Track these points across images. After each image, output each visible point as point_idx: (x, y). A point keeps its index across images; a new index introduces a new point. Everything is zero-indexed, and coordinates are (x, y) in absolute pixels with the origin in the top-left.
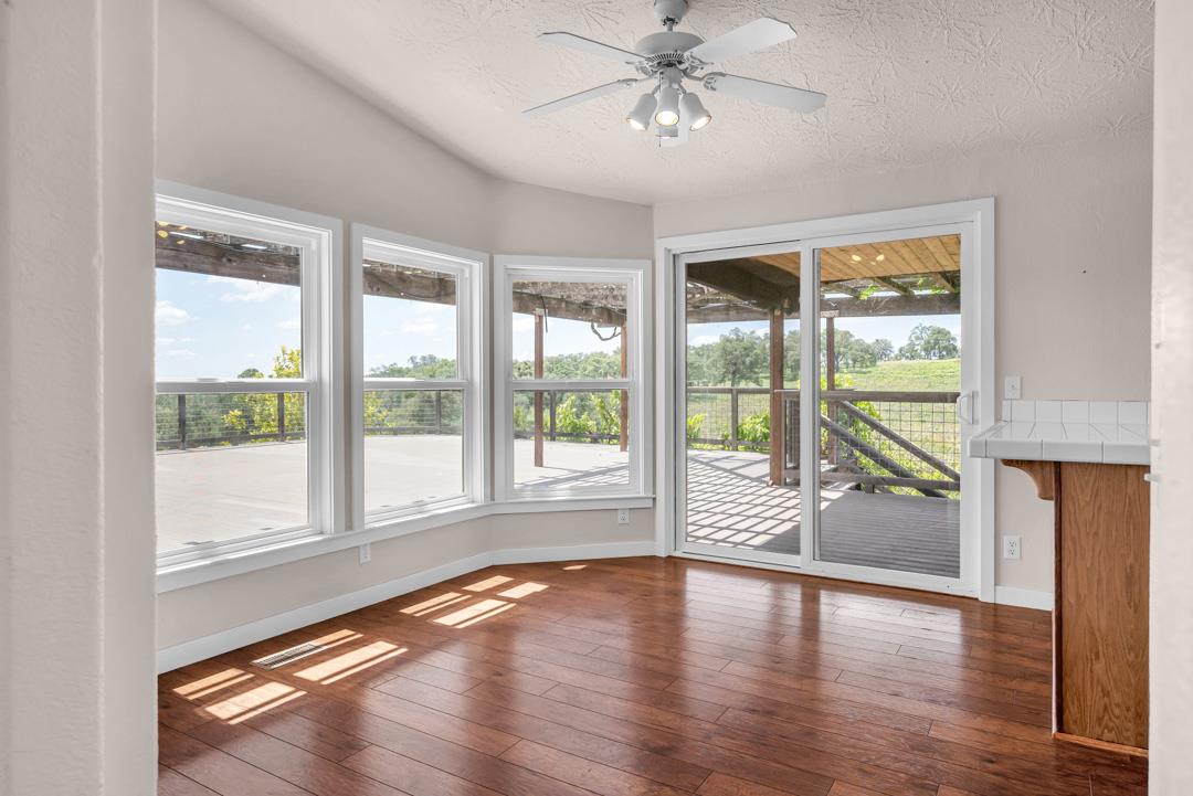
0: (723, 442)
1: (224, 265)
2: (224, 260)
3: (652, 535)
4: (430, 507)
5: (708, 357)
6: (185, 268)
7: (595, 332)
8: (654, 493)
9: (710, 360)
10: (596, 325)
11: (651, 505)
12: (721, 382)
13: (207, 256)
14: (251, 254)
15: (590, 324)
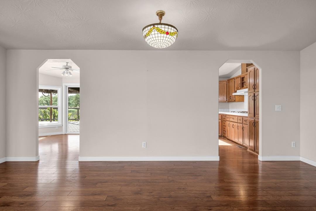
0: (75, 119)
3: (62, 131)
5: (72, 99)
7: (43, 94)
8: (63, 124)
9: (72, 100)
10: (43, 93)
11: (62, 126)
12: (76, 106)
15: (42, 93)
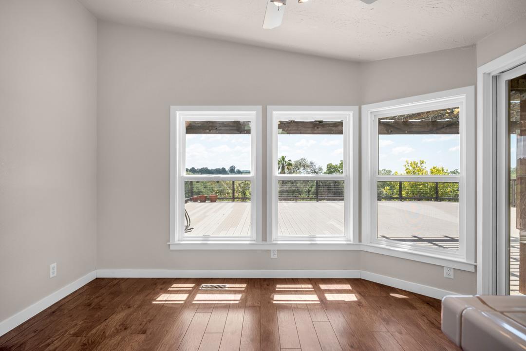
1: (316, 130)
2: (316, 128)
4: (317, 239)
6: (301, 133)
8: (476, 262)
11: (473, 270)
13: (309, 128)
14: (327, 124)
